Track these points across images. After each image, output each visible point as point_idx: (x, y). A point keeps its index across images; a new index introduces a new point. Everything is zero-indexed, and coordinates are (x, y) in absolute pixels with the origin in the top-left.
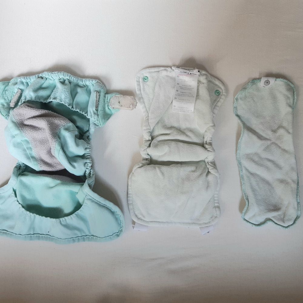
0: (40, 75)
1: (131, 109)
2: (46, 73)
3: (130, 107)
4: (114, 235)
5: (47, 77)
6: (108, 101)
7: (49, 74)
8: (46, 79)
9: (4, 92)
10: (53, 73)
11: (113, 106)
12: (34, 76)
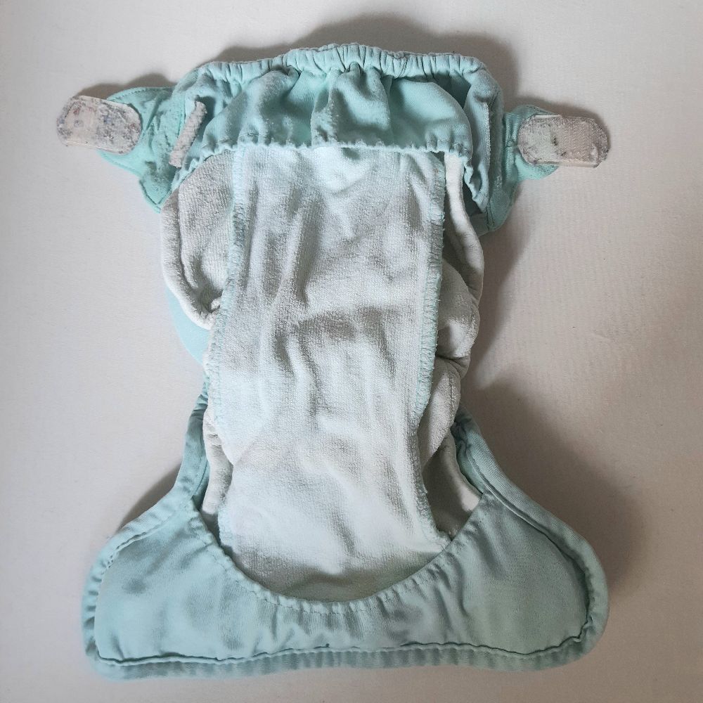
0: (277, 61)
1: (595, 163)
2: (296, 52)
3: (591, 158)
4: (566, 645)
5: (300, 68)
6: (514, 137)
7: (308, 54)
8: (299, 74)
9: (155, 118)
10: (320, 49)
11: (534, 156)
12: (255, 64)
